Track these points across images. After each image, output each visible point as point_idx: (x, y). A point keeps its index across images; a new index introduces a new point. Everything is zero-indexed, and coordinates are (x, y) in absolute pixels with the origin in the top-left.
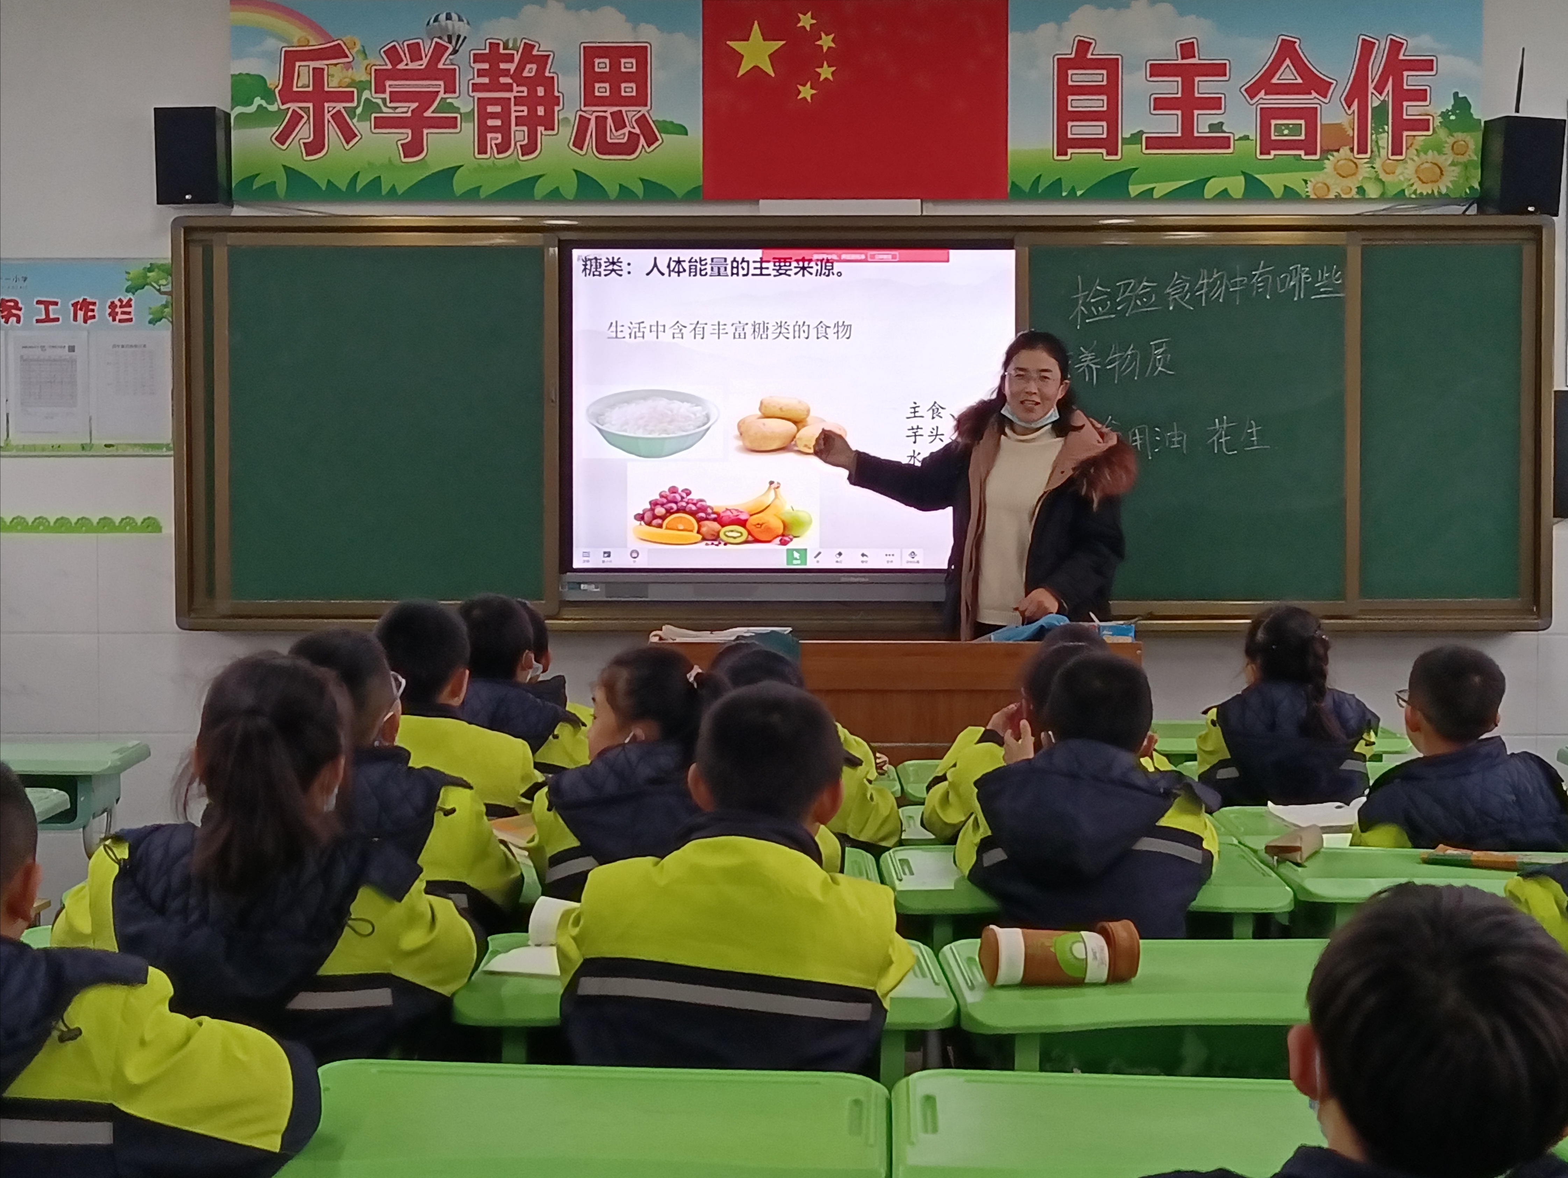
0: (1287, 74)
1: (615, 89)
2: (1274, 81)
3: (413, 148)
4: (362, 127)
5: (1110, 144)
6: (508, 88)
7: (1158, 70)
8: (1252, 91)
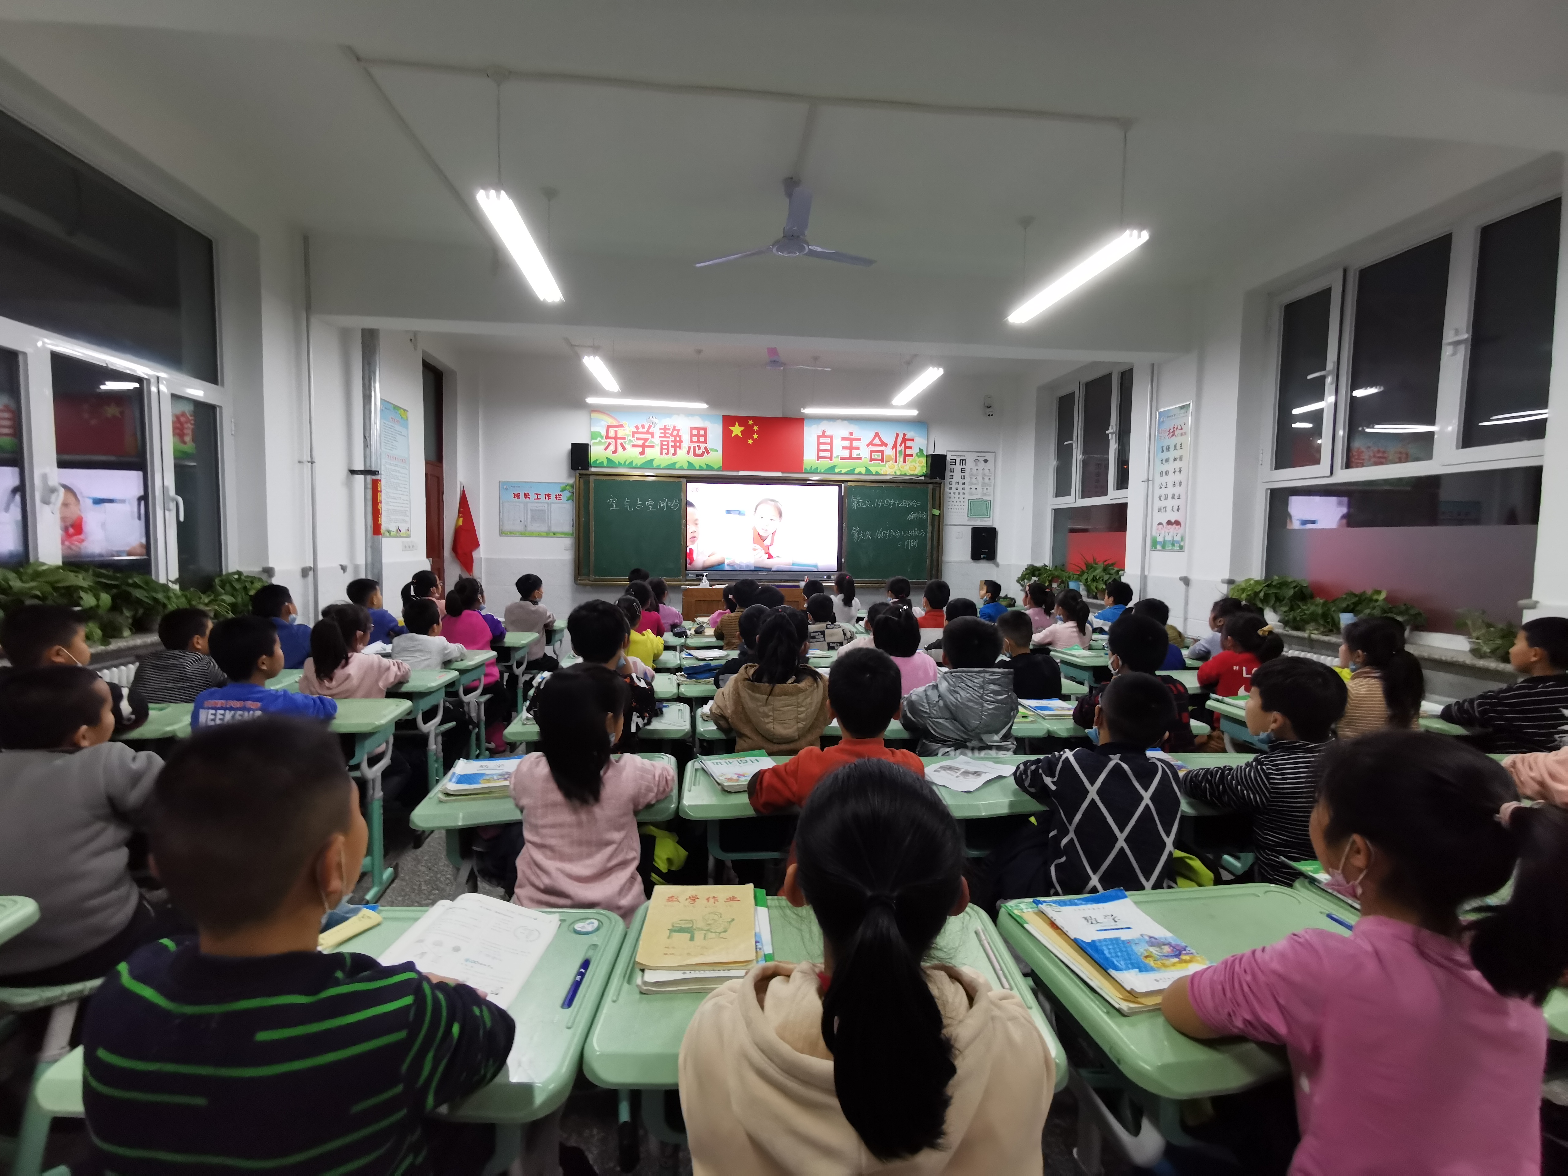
0: (877, 441)
1: (698, 439)
2: (873, 443)
3: (642, 453)
4: (628, 446)
5: (831, 458)
6: (669, 437)
7: (843, 439)
8: (868, 445)
